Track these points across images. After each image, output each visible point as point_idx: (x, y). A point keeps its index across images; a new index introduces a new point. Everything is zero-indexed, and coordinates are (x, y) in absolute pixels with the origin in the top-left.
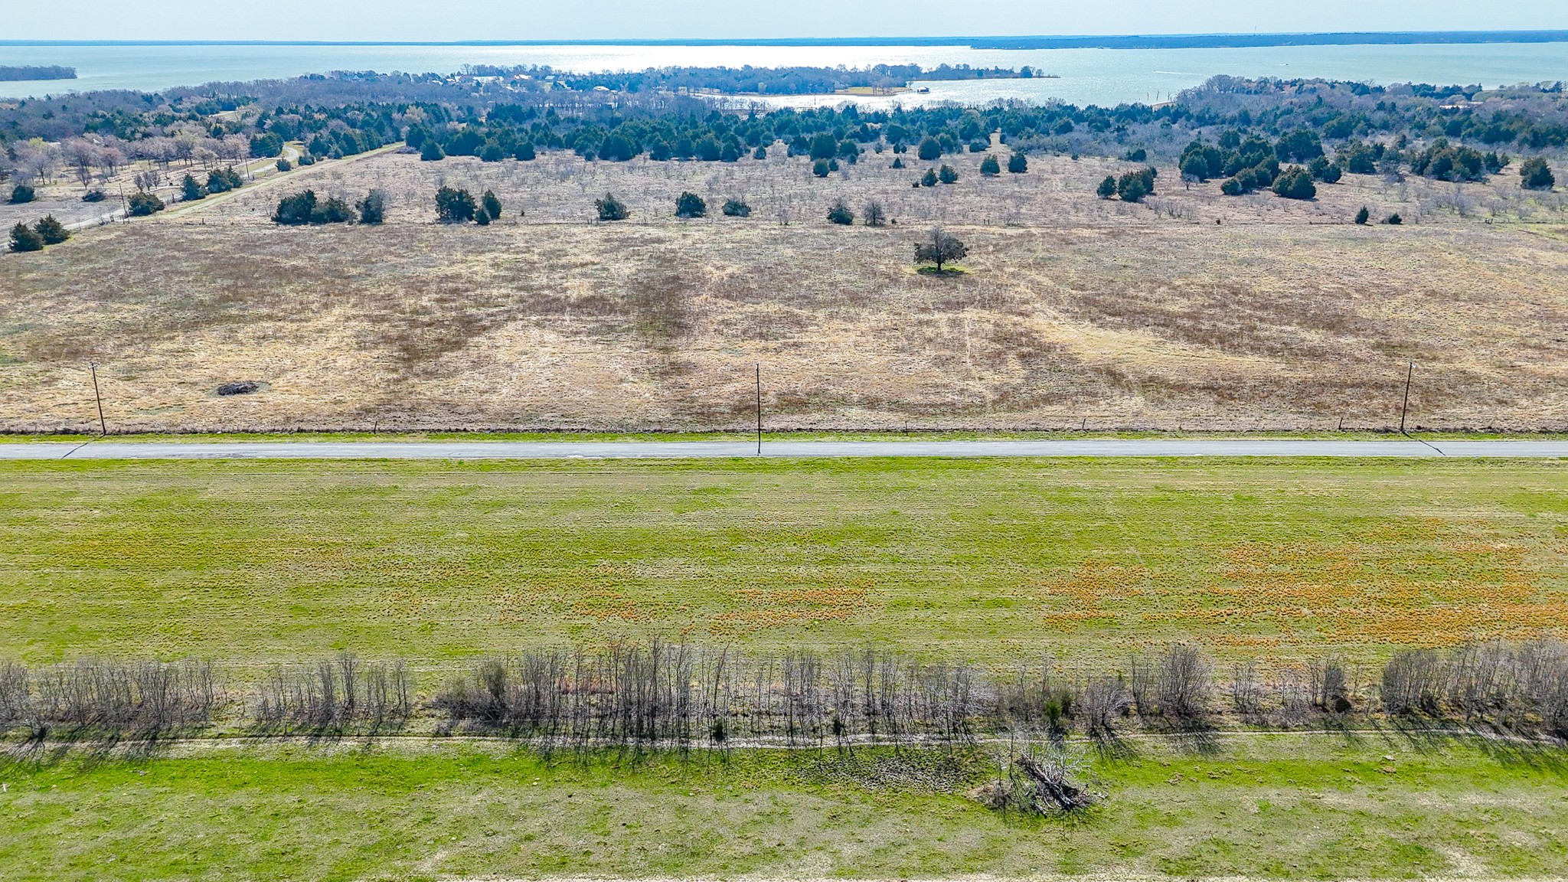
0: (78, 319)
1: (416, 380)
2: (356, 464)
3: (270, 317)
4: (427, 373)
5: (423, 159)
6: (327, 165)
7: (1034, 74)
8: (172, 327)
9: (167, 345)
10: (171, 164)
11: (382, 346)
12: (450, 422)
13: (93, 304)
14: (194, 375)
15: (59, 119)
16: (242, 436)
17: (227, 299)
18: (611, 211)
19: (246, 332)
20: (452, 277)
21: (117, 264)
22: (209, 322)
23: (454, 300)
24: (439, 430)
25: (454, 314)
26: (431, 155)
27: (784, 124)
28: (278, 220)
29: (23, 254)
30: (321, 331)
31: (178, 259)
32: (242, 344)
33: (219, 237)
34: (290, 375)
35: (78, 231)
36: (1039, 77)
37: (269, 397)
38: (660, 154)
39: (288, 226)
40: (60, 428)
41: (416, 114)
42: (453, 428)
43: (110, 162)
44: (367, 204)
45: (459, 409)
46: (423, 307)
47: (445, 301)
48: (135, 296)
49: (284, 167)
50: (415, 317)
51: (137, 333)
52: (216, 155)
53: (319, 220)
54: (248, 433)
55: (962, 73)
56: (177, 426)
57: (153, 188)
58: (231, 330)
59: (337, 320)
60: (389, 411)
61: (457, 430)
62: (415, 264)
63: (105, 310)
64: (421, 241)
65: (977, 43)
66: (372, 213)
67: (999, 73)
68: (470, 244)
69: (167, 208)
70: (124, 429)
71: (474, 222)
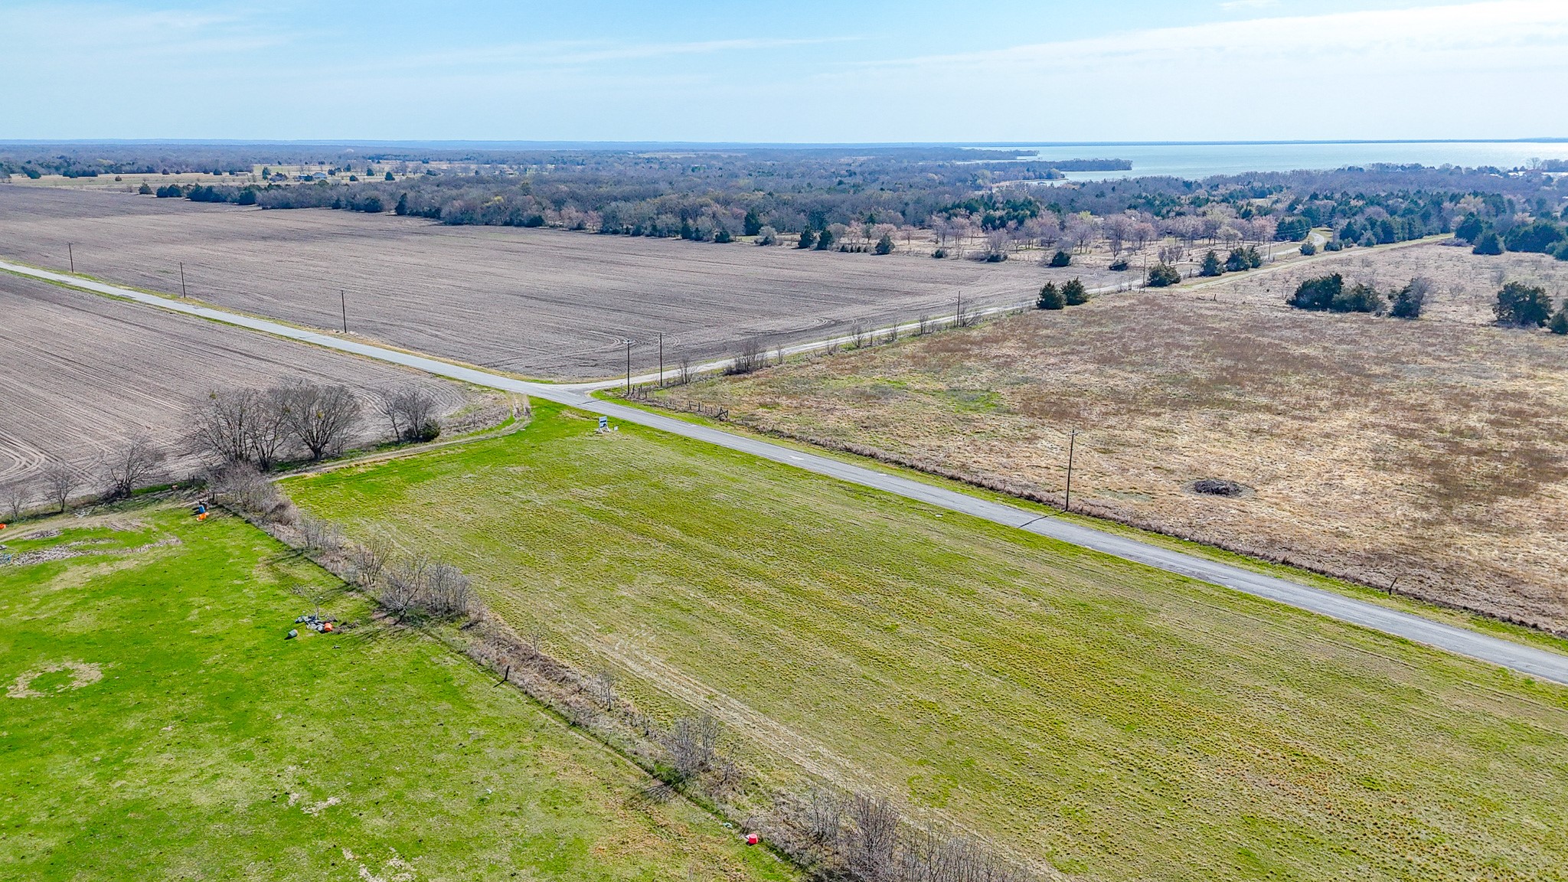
0: (1074, 379)
1: (1457, 529)
3: (1268, 409)
4: (1473, 521)
5: (1475, 252)
6: (1357, 252)
8: (1160, 403)
9: (1152, 422)
10: (1196, 242)
11: (1408, 470)
14: (1172, 461)
15: (1108, 198)
16: (1212, 551)
17: (1223, 381)
19: (1239, 421)
20: (1513, 394)
21: (1124, 330)
22: (1201, 403)
23: (1517, 426)
24: (1493, 616)
25: (1516, 444)
26: (1489, 248)
28: (1295, 303)
30: (1328, 436)
31: (1182, 332)
32: (1231, 435)
33: (1227, 314)
34: (1281, 484)
35: (1097, 296)
37: (1252, 507)
39: (1303, 311)
40: (1026, 492)
41: (1472, 204)
42: (1516, 618)
43: (1141, 236)
44: (1404, 294)
45: (1527, 589)
46: (1471, 428)
47: (1504, 424)
48: (1130, 365)
49: (1308, 251)
50: (1458, 439)
51: (1125, 403)
52: (1240, 235)
53: (1342, 307)
54: (1220, 549)
56: (1141, 518)
57: (1173, 263)
58: (1222, 417)
59: (1349, 426)
60: (1412, 565)
61: (1522, 623)
62: (1461, 371)
63: (1101, 374)
64: (1470, 344)
66: (1407, 306)
68: (1541, 356)
69: (1183, 282)
70: (1087, 508)
71: (1545, 329)
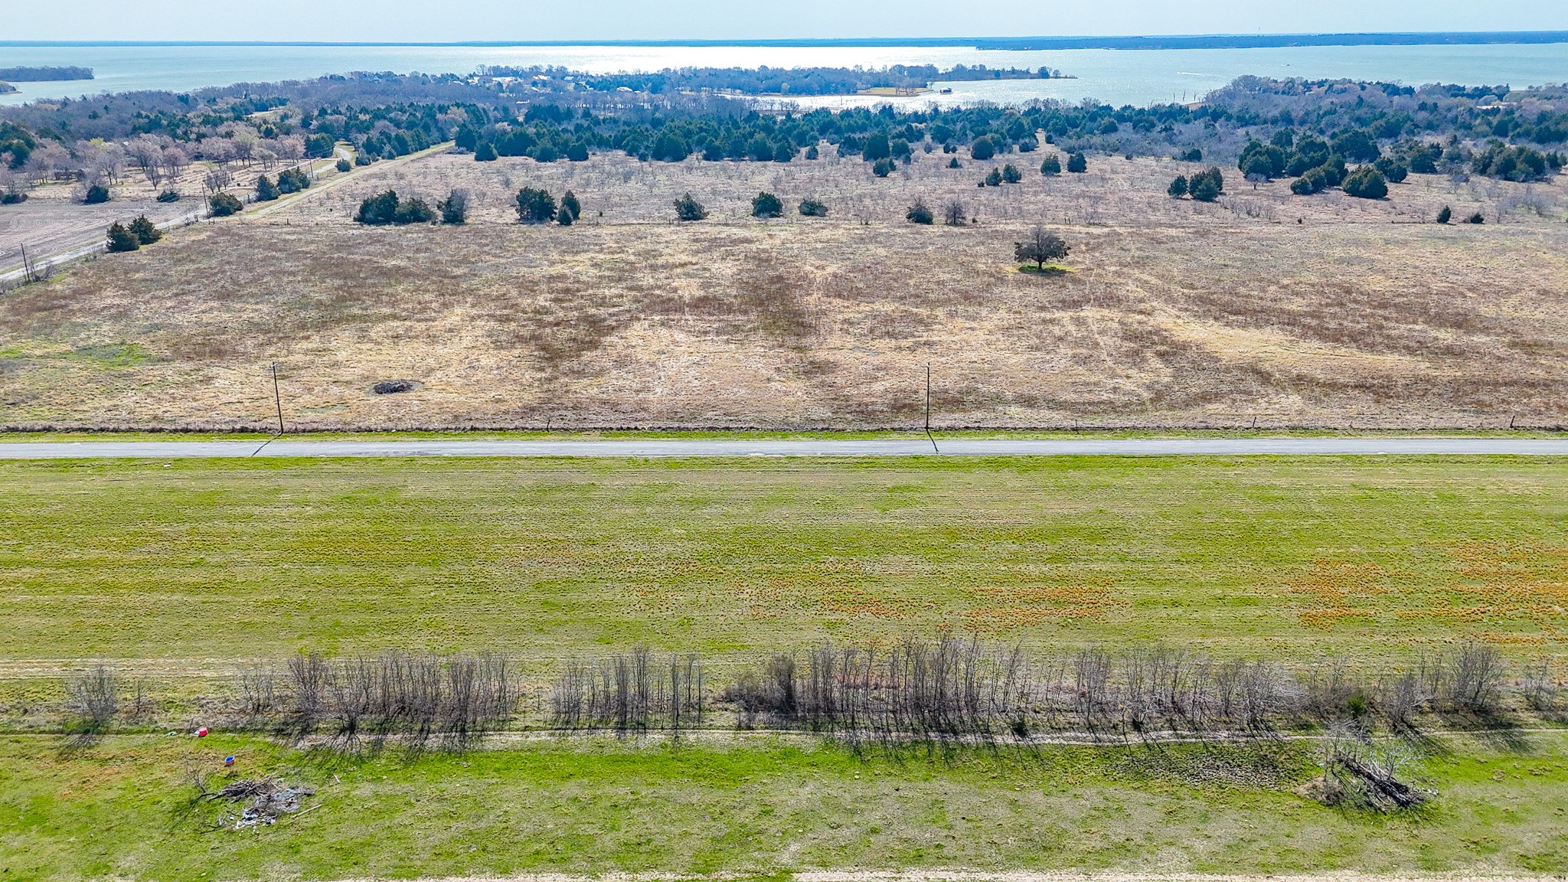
0: (206, 318)
1: (567, 380)
2: (543, 462)
3: (395, 317)
4: (574, 372)
5: (477, 159)
6: (382, 165)
7: (1051, 74)
8: (303, 326)
9: (305, 345)
10: (230, 163)
11: (517, 345)
12: (616, 421)
13: (212, 304)
14: (345, 374)
15: (104, 120)
16: (418, 435)
17: (343, 299)
18: (690, 212)
19: (377, 331)
20: (558, 277)
21: (221, 263)
22: (338, 321)
23: (570, 300)
24: (611, 429)
25: (576, 313)
26: (485, 156)
27: (825, 124)
28: (362, 219)
29: (122, 254)
30: (451, 330)
31: (278, 259)
32: (379, 344)
33: (309, 237)
34: (439, 374)
35: (167, 232)
36: (1056, 77)
37: (427, 395)
38: (713, 155)
39: (373, 227)
40: (238, 426)
41: (458, 115)
42: (623, 426)
43: (173, 162)
44: (445, 204)
45: (623, 408)
46: (544, 307)
47: (562, 301)
48: (252, 295)
49: (343, 167)
50: (539, 317)
51: (270, 332)
53: (402, 220)
54: (422, 431)
55: (979, 74)
56: (349, 424)
57: (222, 188)
58: (362, 330)
59: (462, 320)
60: (553, 409)
61: (628, 428)
62: (515, 264)
63: (228, 310)
64: (511, 240)
65: (982, 44)
66: (454, 213)
67: (1015, 74)
68: (562, 244)
69: (247, 208)
70: (300, 427)
71: (556, 222)
